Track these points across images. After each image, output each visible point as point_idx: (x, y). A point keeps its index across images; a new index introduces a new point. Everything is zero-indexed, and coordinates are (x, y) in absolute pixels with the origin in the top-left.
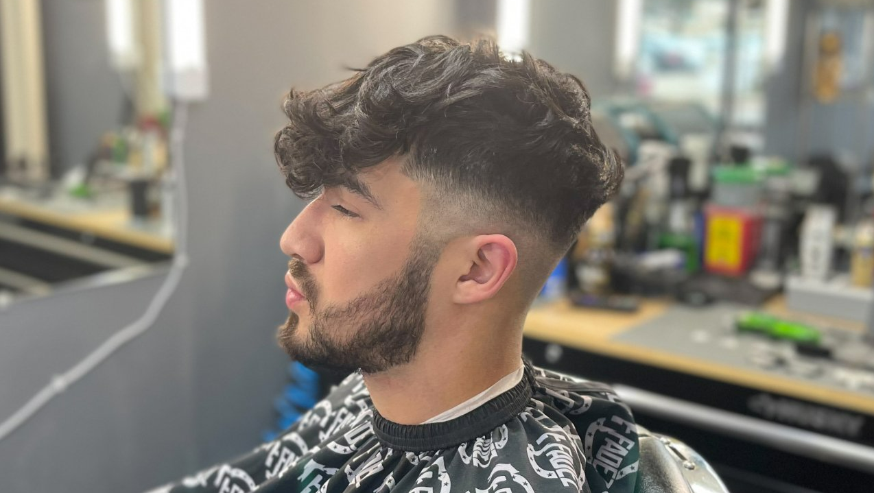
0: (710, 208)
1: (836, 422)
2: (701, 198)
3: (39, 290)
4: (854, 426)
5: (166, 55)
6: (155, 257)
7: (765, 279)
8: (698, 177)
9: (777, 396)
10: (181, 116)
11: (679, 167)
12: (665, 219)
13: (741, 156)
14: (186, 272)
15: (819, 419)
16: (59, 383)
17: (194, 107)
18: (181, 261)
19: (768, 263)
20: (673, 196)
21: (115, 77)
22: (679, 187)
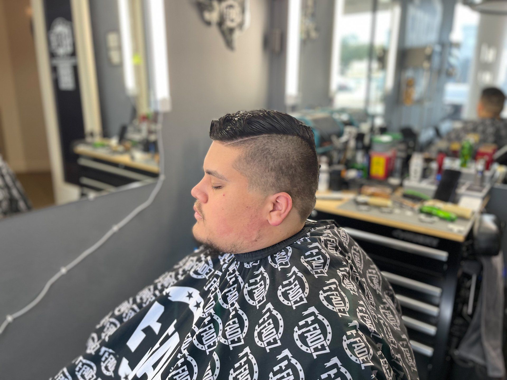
0: (372, 153)
1: (428, 241)
2: (367, 149)
3: (112, 189)
4: (435, 242)
5: (155, 95)
6: (154, 175)
7: (394, 181)
8: (367, 140)
9: (404, 231)
10: (160, 118)
11: (360, 137)
12: (354, 157)
14: (164, 182)
15: (421, 239)
16: (115, 228)
17: (166, 115)
18: (162, 177)
19: (397, 174)
20: (357, 149)
21: (128, 98)
22: (360, 145)
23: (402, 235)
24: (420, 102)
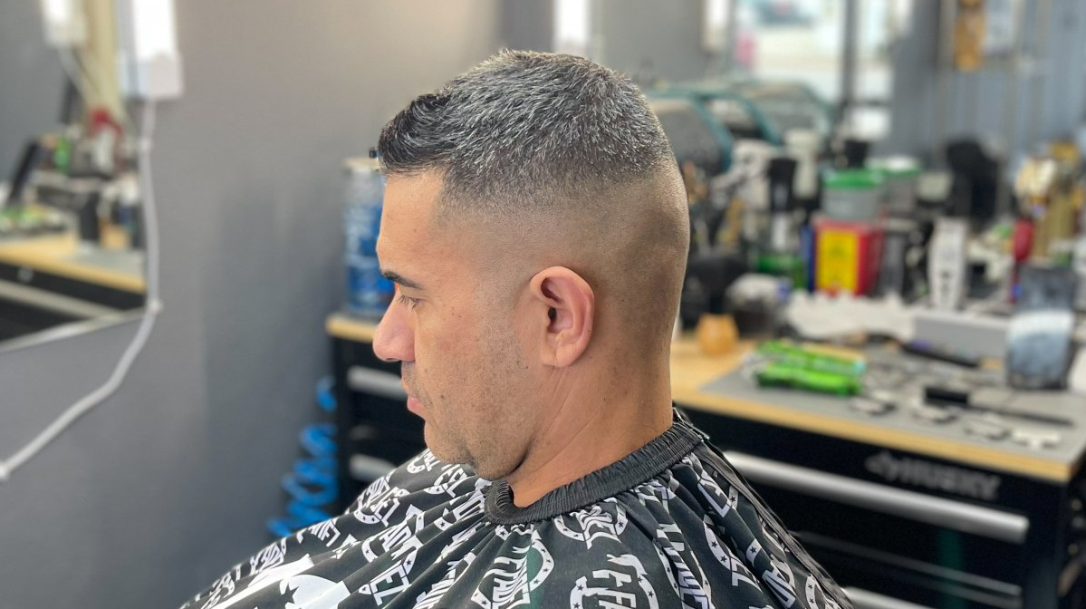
0: (818, 219)
1: (969, 483)
2: (809, 209)
4: (989, 487)
6: (128, 300)
8: (805, 182)
9: (899, 454)
10: (147, 120)
11: (781, 171)
12: (766, 235)
13: (857, 153)
14: (159, 316)
15: (948, 480)
16: (1, 472)
17: (164, 106)
18: (154, 305)
20: (773, 209)
21: (52, 53)
22: (781, 195)
23: (894, 468)
24: (1003, 57)
